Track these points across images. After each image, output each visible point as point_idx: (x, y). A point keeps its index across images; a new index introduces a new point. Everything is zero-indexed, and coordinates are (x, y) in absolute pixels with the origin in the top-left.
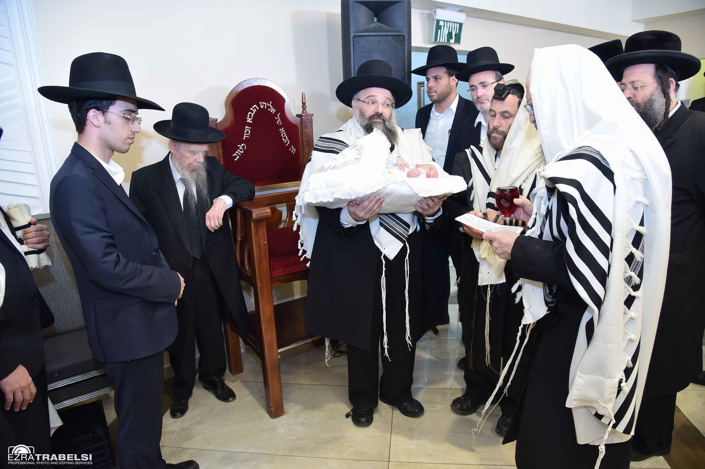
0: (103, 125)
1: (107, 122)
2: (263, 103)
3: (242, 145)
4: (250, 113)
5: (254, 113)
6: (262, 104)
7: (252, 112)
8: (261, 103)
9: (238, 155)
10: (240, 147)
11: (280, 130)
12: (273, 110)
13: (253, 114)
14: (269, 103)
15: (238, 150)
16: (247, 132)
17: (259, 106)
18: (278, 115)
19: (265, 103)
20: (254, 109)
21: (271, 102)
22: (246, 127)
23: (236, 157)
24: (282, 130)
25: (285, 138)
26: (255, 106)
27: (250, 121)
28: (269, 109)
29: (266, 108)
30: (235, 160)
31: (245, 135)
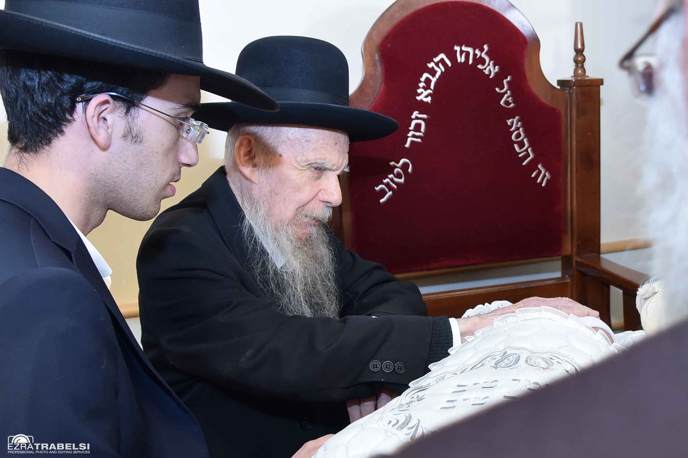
0: (117, 143)
1: (132, 136)
2: (464, 48)
3: (402, 161)
4: (426, 75)
5: (438, 75)
6: (462, 52)
7: (433, 72)
8: (457, 48)
9: (390, 188)
10: (395, 167)
11: (509, 122)
12: (490, 69)
13: (434, 80)
14: (482, 50)
15: (391, 176)
16: (418, 127)
17: (452, 56)
18: (505, 81)
19: (470, 50)
20: (439, 64)
21: (486, 47)
22: (415, 114)
23: (383, 193)
24: (514, 123)
25: (521, 145)
26: (442, 56)
27: (427, 97)
28: (480, 67)
29: (471, 62)
30: (382, 201)
31: (410, 134)
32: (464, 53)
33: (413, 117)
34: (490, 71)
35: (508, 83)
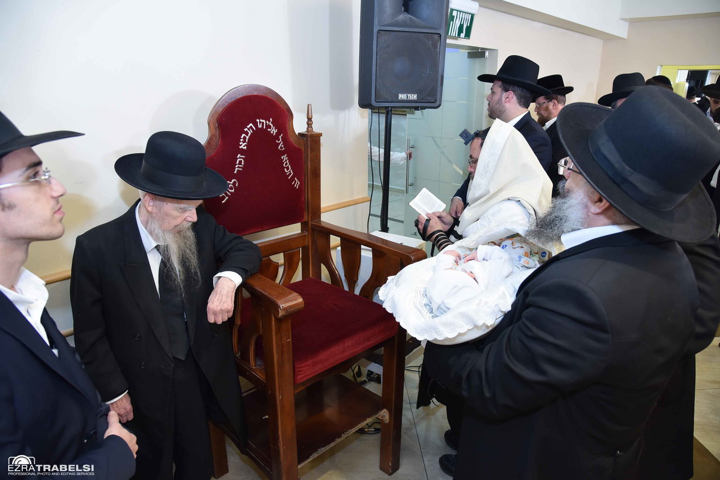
2: (261, 121)
3: (233, 180)
4: (243, 135)
5: (249, 135)
7: (247, 133)
8: (258, 120)
9: (227, 195)
10: (229, 184)
11: (282, 157)
12: (274, 131)
13: (248, 137)
14: (269, 121)
17: (256, 124)
18: (280, 137)
19: (264, 121)
20: (250, 128)
21: (271, 119)
22: (239, 156)
24: (285, 158)
25: (288, 168)
26: (251, 125)
27: (244, 146)
28: (269, 130)
29: (264, 128)
30: (223, 202)
31: (237, 166)
32: (261, 123)
33: (238, 157)
34: (273, 132)
35: (281, 137)
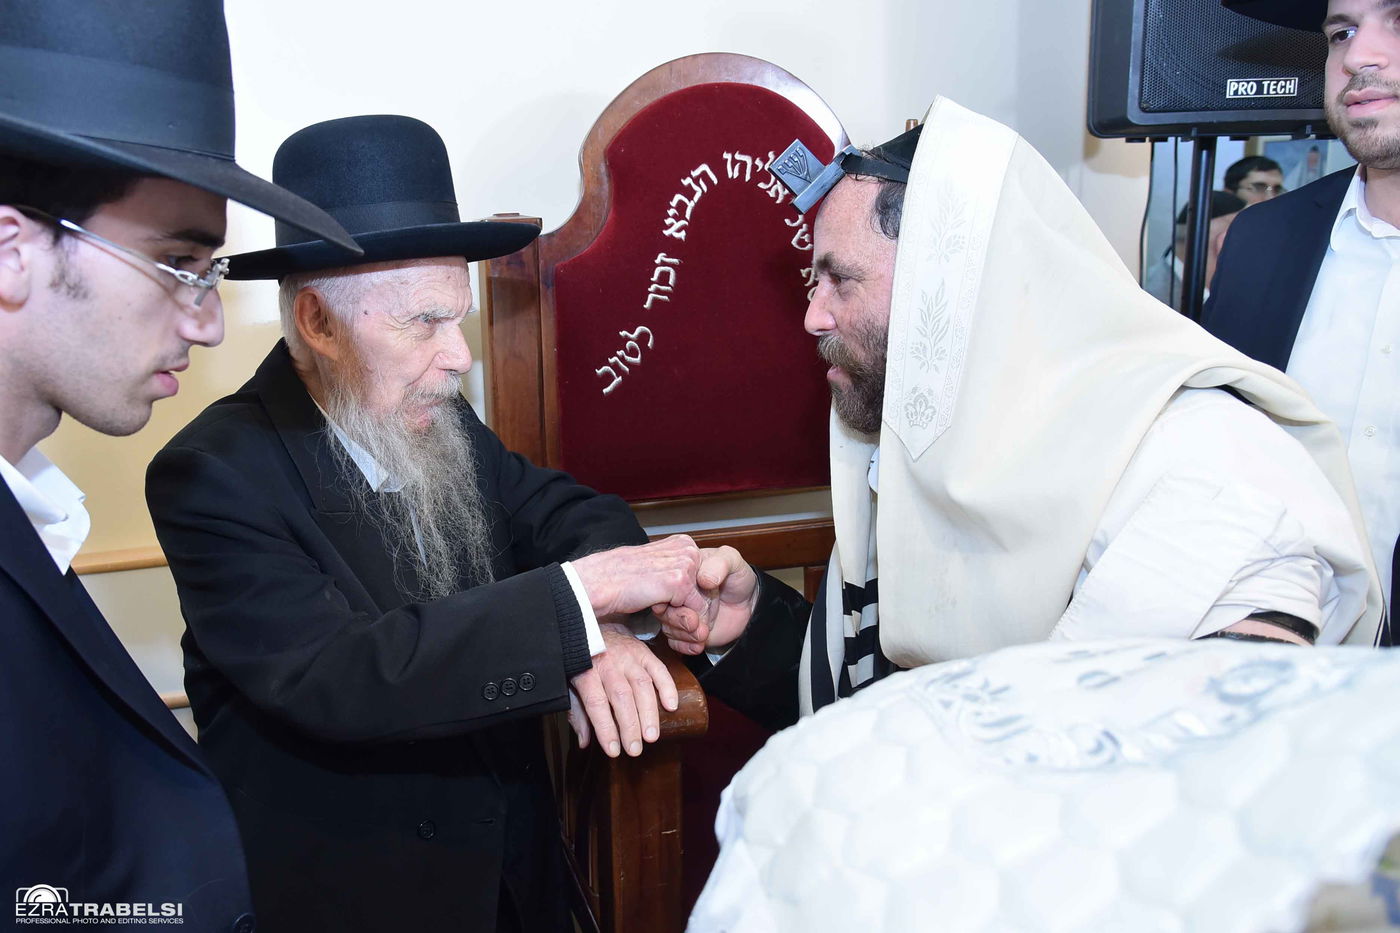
0: (41, 297)
1: (68, 285)
2: (738, 157)
3: (639, 330)
4: (678, 197)
5: (696, 198)
6: (734, 162)
7: (689, 193)
8: (727, 156)
9: (619, 371)
10: (627, 339)
11: (805, 272)
12: (777, 189)
13: (691, 205)
14: (765, 160)
15: (620, 353)
16: (664, 278)
17: (719, 167)
19: (748, 159)
20: (699, 179)
22: (661, 257)
23: (608, 378)
26: (704, 167)
27: (679, 231)
28: (762, 185)
29: (748, 177)
30: (605, 391)
31: (653, 288)
32: (738, 163)
33: (657, 261)
34: (777, 192)
